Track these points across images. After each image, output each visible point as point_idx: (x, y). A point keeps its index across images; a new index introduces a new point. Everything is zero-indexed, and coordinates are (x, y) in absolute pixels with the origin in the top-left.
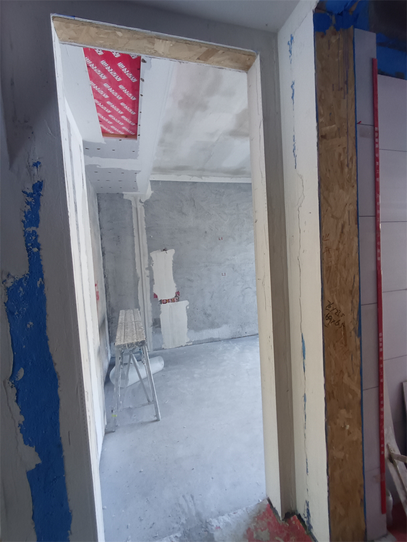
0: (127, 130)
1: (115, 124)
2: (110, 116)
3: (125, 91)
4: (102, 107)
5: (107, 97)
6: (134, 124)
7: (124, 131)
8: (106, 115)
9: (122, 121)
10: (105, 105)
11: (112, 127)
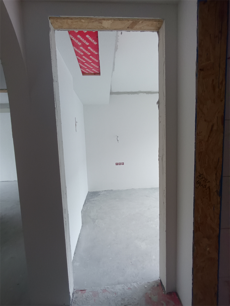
2: (85, 64)
5: (82, 54)
6: (98, 67)
7: (93, 71)
9: (92, 66)
10: (82, 58)
11: (87, 69)
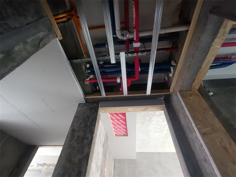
0: (124, 133)
1: (120, 131)
2: (118, 129)
3: (122, 121)
4: (115, 127)
5: (116, 124)
6: (126, 131)
7: (123, 134)
8: (116, 129)
9: (122, 130)
10: (116, 126)
11: (119, 133)
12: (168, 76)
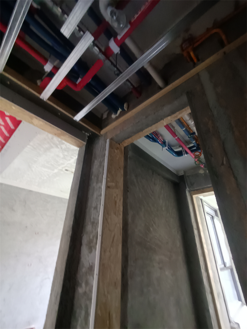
12: (109, 115)
